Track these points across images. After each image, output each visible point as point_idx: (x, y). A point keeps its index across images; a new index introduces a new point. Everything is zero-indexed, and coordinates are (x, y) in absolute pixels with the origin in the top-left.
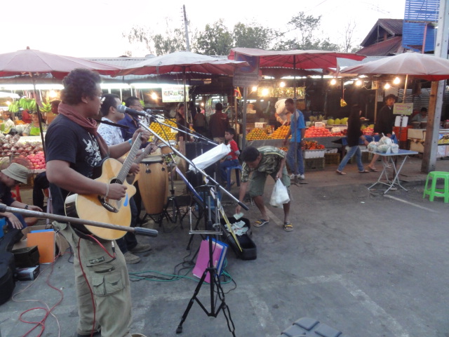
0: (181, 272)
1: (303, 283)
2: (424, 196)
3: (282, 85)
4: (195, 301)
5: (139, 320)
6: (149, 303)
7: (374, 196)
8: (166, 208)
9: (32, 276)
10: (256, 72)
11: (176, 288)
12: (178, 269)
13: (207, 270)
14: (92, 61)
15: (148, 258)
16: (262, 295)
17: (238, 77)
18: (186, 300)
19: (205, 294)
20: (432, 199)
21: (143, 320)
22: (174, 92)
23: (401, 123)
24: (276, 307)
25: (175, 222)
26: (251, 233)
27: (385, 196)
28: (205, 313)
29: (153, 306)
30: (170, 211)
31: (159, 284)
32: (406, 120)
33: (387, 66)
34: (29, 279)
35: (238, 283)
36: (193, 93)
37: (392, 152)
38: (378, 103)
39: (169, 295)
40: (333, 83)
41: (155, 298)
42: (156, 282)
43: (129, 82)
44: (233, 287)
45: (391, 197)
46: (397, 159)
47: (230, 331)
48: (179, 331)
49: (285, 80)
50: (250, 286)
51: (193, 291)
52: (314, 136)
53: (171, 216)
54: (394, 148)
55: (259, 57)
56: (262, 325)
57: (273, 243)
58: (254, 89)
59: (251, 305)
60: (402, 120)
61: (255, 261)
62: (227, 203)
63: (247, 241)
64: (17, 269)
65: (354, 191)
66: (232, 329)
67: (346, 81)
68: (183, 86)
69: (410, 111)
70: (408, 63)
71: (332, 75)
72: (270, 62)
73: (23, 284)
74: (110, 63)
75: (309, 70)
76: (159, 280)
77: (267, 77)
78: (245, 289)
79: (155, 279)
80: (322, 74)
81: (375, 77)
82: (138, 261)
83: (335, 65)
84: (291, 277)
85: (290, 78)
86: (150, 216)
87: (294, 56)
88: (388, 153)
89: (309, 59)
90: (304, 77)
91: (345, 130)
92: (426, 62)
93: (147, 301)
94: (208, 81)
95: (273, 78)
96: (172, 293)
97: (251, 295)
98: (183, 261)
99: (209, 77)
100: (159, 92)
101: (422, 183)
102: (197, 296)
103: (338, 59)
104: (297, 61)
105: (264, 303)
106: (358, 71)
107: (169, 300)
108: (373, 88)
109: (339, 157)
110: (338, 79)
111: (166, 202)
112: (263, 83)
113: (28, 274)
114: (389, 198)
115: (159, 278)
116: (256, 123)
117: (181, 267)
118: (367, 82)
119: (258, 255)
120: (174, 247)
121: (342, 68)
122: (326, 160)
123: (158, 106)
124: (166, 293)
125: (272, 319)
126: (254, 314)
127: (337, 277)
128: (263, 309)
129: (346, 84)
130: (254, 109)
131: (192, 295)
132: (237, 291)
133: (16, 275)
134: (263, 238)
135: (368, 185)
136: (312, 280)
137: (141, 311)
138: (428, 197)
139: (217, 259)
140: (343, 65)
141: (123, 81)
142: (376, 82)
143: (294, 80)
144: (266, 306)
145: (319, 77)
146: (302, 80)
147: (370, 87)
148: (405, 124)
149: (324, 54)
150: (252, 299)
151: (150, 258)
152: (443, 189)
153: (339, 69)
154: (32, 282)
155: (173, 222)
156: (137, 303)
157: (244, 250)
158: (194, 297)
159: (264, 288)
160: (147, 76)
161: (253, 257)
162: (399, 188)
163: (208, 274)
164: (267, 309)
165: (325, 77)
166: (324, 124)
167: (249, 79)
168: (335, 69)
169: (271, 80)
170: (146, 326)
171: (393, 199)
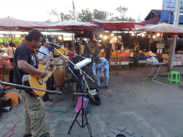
0: (70, 110)
1: (119, 115)
2: (168, 81)
3: (112, 35)
4: (76, 121)
6: (57, 122)
7: (148, 80)
8: (64, 84)
9: (8, 110)
10: (102, 29)
11: (68, 116)
12: (69, 108)
13: (81, 109)
14: (35, 23)
15: (56, 104)
16: (102, 119)
17: (95, 31)
18: (72, 121)
19: (79, 118)
20: (171, 82)
21: (54, 129)
22: (68, 37)
23: (159, 52)
24: (108, 124)
25: (68, 89)
26: (99, 94)
27: (152, 80)
29: (59, 123)
30: (66, 85)
31: (61, 114)
32: (161, 50)
33: (155, 28)
34: (7, 112)
35: (93, 114)
36: (76, 37)
37: (155, 63)
38: (151, 43)
39: (65, 119)
40: (133, 35)
41: (59, 120)
42: (60, 114)
43: (50, 32)
44: (91, 116)
45: (155, 81)
46: (157, 66)
47: (89, 133)
48: (69, 133)
49: (113, 33)
50: (98, 116)
51: (75, 117)
52: (125, 56)
53: (66, 87)
54: (156, 61)
55: (103, 23)
56: (102, 131)
57: (107, 98)
58: (101, 36)
59: (98, 123)
60: (160, 50)
61: (100, 105)
62: (89, 82)
63: (97, 97)
64: (2, 107)
65: (140, 78)
66: (90, 133)
67: (138, 34)
68: (72, 34)
69: (163, 47)
70: (163, 28)
71: (133, 31)
72: (108, 25)
73: (5, 113)
74: (42, 24)
75: (123, 29)
77: (106, 32)
78: (96, 117)
79: (59, 112)
80: (128, 31)
81: (150, 33)
82: (52, 105)
83: (134, 27)
84: (114, 112)
85: (116, 32)
86: (58, 87)
87: (118, 23)
88: (154, 64)
89: (124, 25)
90: (121, 32)
92: (170, 28)
93: (56, 121)
94: (82, 32)
95: (109, 32)
97: (98, 119)
98: (71, 105)
99: (83, 31)
100: (62, 36)
101: (167, 76)
102: (77, 119)
103: (135, 25)
104: (118, 25)
105: (103, 122)
106: (142, 30)
107: (65, 121)
110: (134, 33)
111: (64, 81)
112: (105, 34)
114: (154, 82)
115: (61, 112)
116: (101, 50)
117: (70, 107)
118: (146, 35)
119: (101, 103)
120: (67, 99)
121: (137, 29)
122: (129, 66)
123: (61, 42)
124: (64, 118)
125: (106, 129)
126: (99, 127)
127: (133, 113)
128: (103, 125)
129: (138, 35)
130: (101, 44)
131: (74, 119)
132: (93, 118)
133: (2, 110)
134: (103, 97)
135: (146, 76)
136: (122, 113)
137: (53, 125)
138: (169, 81)
139: (85, 105)
140: (137, 28)
141: (48, 31)
142: (150, 35)
143: (117, 33)
144: (104, 124)
145: (127, 32)
146: (120, 33)
147: (148, 37)
148: (161, 52)
149: (129, 23)
150: (98, 121)
151: (57, 104)
152: (175, 78)
154: (9, 113)
155: (67, 89)
156: (52, 122)
157: (96, 101)
158: (75, 120)
159: (103, 116)
160: (57, 29)
161: (99, 104)
162: (158, 78)
163: (81, 111)
164: (105, 125)
165: (130, 32)
166: (129, 51)
167: (99, 32)
168: (134, 29)
169: (108, 33)
170: (55, 131)
171: (155, 82)
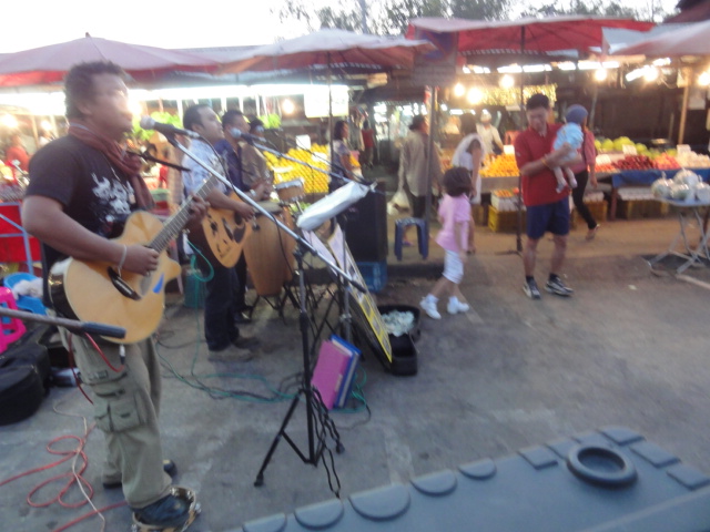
0: (290, 389)
1: (483, 421)
3: (508, 83)
4: (282, 438)
5: (206, 458)
6: (228, 434)
10: (451, 60)
13: (300, 391)
15: (247, 365)
16: (406, 434)
17: (421, 69)
21: (211, 461)
27: (678, 276)
28: (300, 459)
29: (233, 439)
31: (251, 406)
34: (70, 385)
35: (375, 412)
37: (696, 198)
38: (688, 111)
39: (262, 425)
40: (601, 76)
41: (238, 426)
42: (248, 403)
43: (250, 82)
44: (365, 419)
45: (689, 279)
48: (259, 482)
50: (393, 420)
54: (701, 191)
55: (458, 34)
57: (453, 350)
58: (458, 91)
59: (384, 450)
61: (414, 378)
64: (54, 369)
65: (622, 267)
67: (625, 73)
71: (595, 60)
73: (61, 392)
75: (554, 53)
76: (254, 399)
77: (478, 70)
78: (383, 423)
79: (249, 397)
80: (575, 60)
83: (599, 41)
84: (462, 407)
85: (515, 68)
87: (523, 28)
88: (690, 201)
89: (551, 33)
90: (547, 67)
91: (620, 161)
93: (223, 432)
94: (381, 79)
96: (266, 421)
97: (390, 433)
102: (286, 431)
103: (605, 31)
105: (407, 448)
106: (650, 53)
108: (681, 82)
109: (605, 208)
113: (68, 378)
114: (684, 282)
115: (254, 396)
118: (669, 72)
119: (421, 370)
121: (614, 48)
124: (257, 420)
126: (385, 466)
127: (546, 414)
128: (403, 457)
129: (630, 77)
133: (51, 378)
136: (499, 415)
137: (212, 446)
139: (341, 372)
140: (616, 40)
141: (237, 81)
144: (409, 454)
145: (569, 66)
146: (545, 73)
147: (675, 81)
149: (578, 22)
150: (389, 440)
153: (609, 47)
156: (211, 432)
158: (282, 432)
159: (414, 424)
161: (411, 372)
164: (409, 459)
167: (439, 74)
168: (598, 49)
169: (484, 74)
170: (212, 469)
171: (690, 284)
